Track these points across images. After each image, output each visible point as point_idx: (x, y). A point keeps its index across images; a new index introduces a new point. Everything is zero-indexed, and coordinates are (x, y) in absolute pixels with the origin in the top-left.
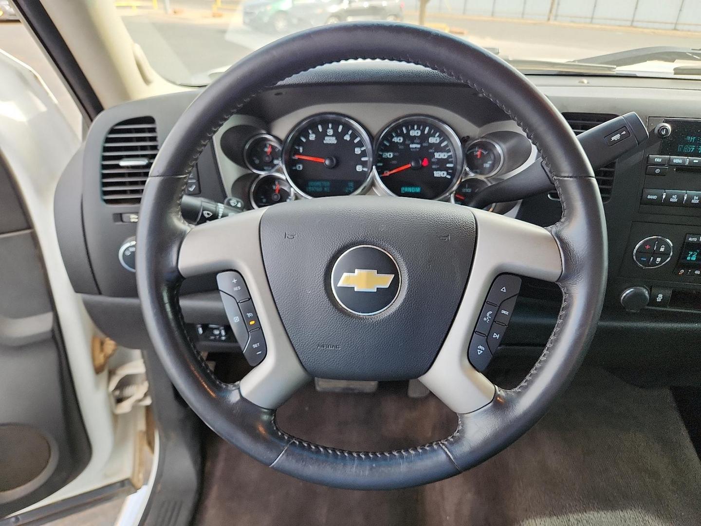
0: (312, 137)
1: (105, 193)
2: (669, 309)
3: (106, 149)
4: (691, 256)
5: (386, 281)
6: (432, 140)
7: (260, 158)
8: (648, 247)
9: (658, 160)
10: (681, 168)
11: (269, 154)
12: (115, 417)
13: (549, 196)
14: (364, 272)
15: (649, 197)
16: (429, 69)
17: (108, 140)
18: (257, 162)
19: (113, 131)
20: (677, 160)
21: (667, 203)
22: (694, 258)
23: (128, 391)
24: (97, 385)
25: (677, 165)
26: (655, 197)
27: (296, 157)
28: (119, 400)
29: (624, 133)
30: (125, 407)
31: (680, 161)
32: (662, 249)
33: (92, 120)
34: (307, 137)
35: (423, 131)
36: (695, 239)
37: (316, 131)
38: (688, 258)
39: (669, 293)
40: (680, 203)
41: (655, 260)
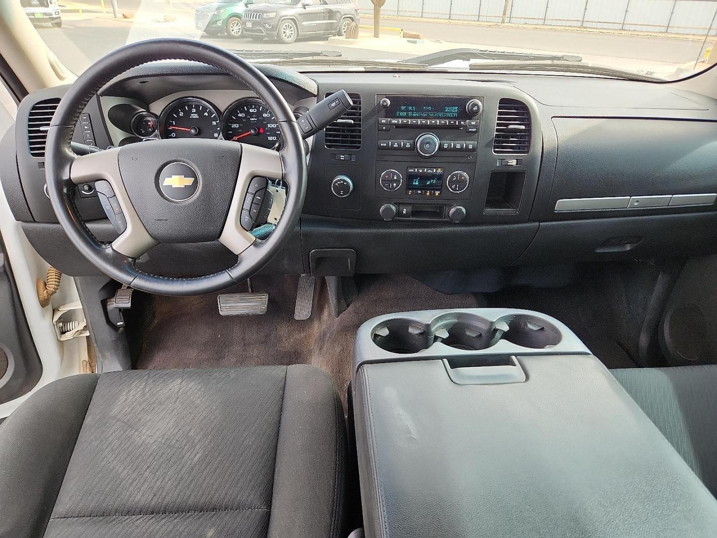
0: (181, 114)
1: (32, 149)
2: (412, 218)
3: (30, 120)
4: (415, 182)
5: (189, 181)
6: (265, 115)
7: (145, 129)
8: (387, 177)
9: (384, 121)
10: (398, 126)
11: (151, 126)
12: (61, 344)
13: (325, 147)
14: (177, 177)
15: (382, 144)
16: (206, 65)
17: (31, 114)
18: (143, 132)
19: (34, 108)
20: (395, 121)
21: (393, 148)
22: (417, 183)
23: (70, 326)
24: (43, 315)
25: (394, 124)
26: (385, 145)
27: (171, 128)
28: (63, 333)
29: (337, 102)
30: (68, 336)
31: (396, 122)
32: (395, 178)
33: (20, 102)
34: (178, 114)
35: (258, 109)
36: (413, 170)
37: (184, 110)
38: (414, 183)
39: (410, 208)
40: (399, 148)
41: (393, 185)
